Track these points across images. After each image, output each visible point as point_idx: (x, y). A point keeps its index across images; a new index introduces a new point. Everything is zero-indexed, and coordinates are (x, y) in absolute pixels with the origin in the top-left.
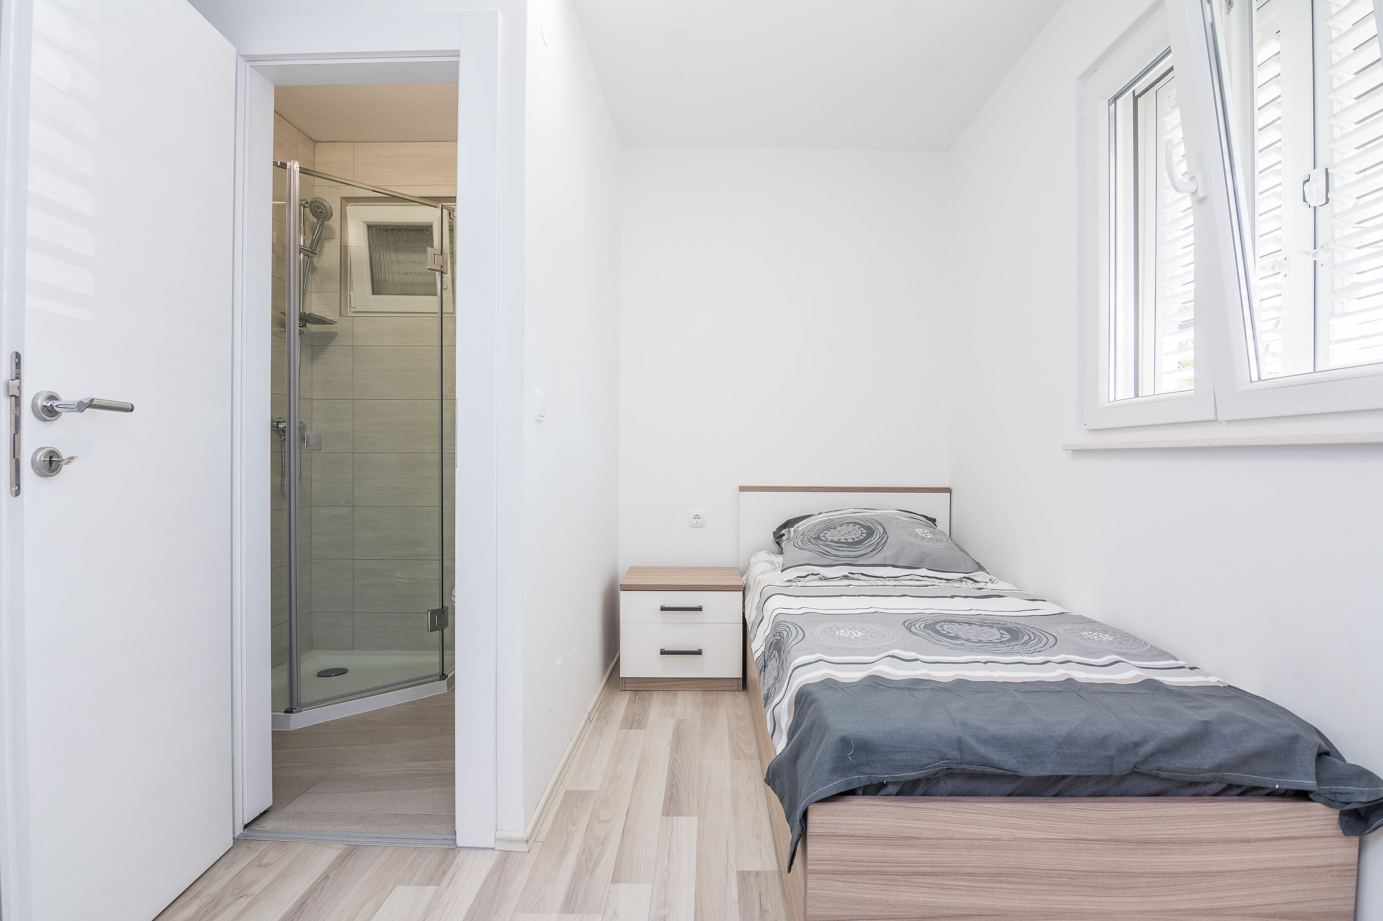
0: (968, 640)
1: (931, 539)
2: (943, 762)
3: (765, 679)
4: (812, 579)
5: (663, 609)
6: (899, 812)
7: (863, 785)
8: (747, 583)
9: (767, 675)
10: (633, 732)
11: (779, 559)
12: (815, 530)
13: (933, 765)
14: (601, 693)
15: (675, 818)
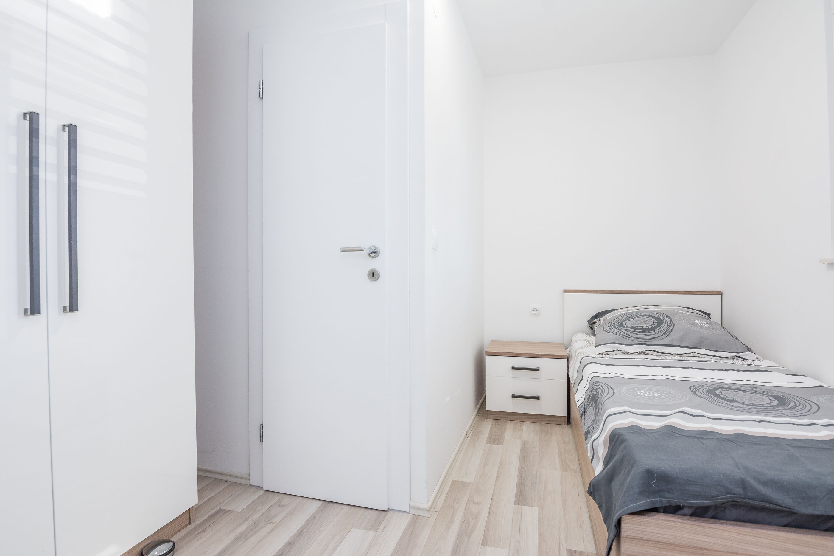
0: (743, 403)
1: (708, 328)
2: (729, 495)
3: (585, 421)
4: (617, 353)
5: (513, 368)
6: (693, 529)
7: (664, 505)
8: (570, 354)
9: (586, 418)
10: (495, 446)
11: (593, 339)
12: (619, 319)
13: (720, 497)
14: (474, 420)
15: (523, 507)
